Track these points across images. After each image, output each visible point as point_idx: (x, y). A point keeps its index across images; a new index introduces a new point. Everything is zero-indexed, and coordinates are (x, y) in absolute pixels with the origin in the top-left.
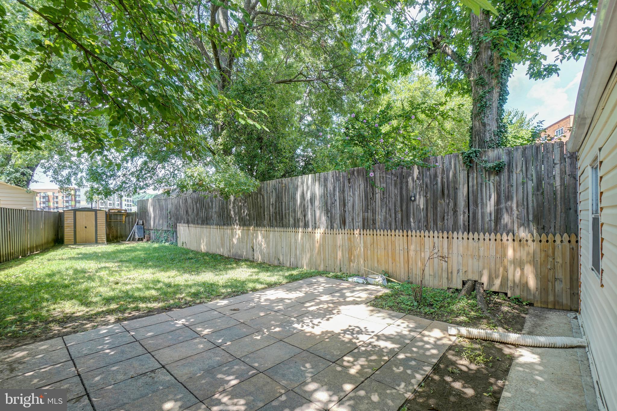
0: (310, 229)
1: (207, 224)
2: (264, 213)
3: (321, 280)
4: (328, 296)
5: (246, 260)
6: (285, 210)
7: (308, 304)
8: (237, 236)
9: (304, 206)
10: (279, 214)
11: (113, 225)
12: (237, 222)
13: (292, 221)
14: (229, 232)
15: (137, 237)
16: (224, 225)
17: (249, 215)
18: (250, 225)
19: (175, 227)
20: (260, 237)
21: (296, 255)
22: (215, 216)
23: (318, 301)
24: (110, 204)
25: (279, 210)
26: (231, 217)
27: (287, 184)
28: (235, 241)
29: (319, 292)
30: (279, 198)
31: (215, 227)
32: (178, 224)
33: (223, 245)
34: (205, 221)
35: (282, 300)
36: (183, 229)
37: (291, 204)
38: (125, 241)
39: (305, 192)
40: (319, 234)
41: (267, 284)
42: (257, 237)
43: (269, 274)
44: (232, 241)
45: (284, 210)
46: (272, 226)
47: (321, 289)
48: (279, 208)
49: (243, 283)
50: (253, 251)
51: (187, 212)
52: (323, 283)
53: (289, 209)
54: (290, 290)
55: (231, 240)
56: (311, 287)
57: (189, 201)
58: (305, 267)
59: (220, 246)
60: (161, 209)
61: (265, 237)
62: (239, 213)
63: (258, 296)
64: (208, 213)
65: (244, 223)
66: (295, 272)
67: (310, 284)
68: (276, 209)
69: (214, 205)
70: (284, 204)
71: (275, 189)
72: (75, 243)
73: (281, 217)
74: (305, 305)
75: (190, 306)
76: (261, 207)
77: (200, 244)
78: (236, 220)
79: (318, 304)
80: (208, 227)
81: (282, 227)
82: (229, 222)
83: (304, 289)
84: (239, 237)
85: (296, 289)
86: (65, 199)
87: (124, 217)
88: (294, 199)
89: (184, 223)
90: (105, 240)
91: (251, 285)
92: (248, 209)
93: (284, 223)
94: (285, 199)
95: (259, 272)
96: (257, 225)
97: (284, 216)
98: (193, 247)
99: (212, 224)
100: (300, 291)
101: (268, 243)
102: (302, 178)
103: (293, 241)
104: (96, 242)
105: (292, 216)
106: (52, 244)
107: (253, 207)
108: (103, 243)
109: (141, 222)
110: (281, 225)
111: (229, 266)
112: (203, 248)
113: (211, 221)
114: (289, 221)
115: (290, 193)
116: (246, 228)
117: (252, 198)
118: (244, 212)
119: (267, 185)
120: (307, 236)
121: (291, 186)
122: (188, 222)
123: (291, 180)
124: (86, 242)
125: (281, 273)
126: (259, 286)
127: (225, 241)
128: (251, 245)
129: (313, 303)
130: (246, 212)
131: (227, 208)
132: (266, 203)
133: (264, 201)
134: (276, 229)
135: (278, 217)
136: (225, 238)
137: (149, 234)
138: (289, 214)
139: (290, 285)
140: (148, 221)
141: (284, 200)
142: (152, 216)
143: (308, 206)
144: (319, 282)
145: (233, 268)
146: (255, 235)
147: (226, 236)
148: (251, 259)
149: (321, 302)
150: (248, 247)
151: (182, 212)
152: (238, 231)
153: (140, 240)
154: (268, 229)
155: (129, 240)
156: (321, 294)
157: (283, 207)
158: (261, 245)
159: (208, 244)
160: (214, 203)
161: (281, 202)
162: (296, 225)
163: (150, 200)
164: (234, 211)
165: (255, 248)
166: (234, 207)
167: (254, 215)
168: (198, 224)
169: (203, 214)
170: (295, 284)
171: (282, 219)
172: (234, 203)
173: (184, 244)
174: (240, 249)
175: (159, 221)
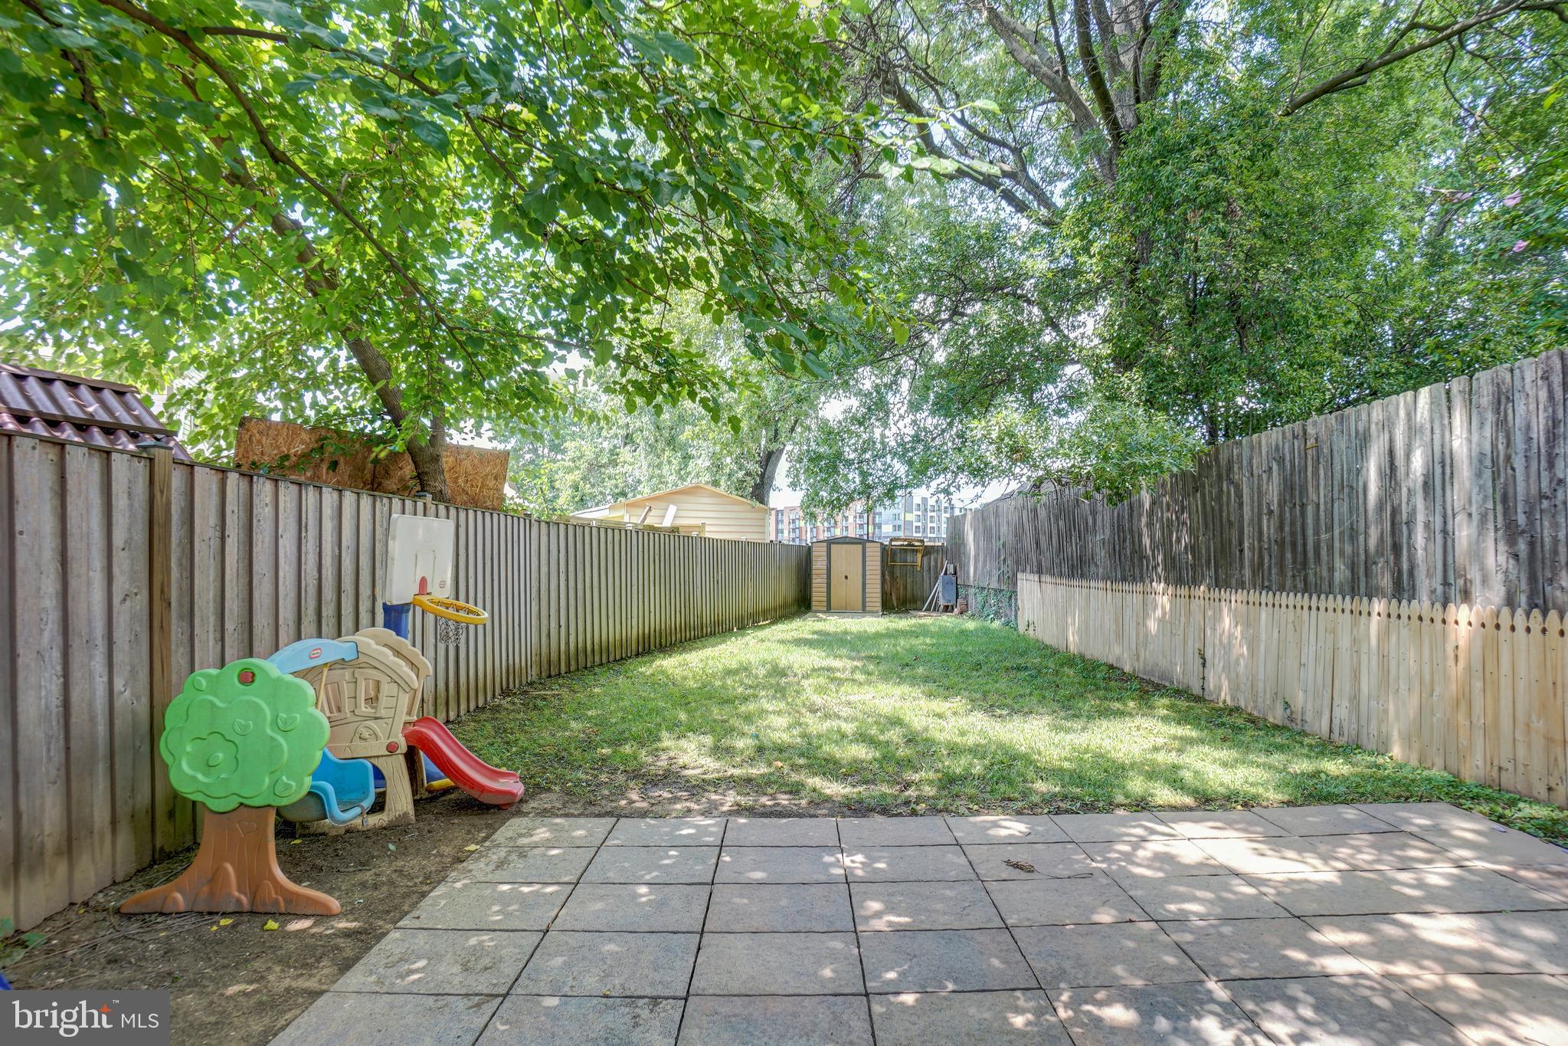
0: (1422, 604)
1: (1082, 576)
2: (1241, 543)
3: (1465, 827)
4: (1467, 922)
5: (1178, 693)
6: (1317, 533)
7: (1331, 936)
8: (1159, 613)
9: (1395, 512)
10: (1294, 544)
11: (898, 573)
12: (1160, 569)
13: (1341, 572)
14: (1137, 599)
15: (942, 603)
16: (1124, 579)
17: (1193, 548)
18: (1195, 582)
19: (1013, 582)
20: (1227, 621)
21: (1355, 698)
22: (1101, 554)
23: (1390, 930)
24: (932, 528)
25: (1293, 534)
26: (1142, 557)
27: (1323, 436)
28: (1152, 626)
29: (1421, 885)
30: (1293, 490)
31: (1101, 585)
32: (1019, 576)
33: (1120, 635)
34: (1077, 568)
35: (1215, 875)
36: (1028, 586)
37: (1341, 509)
38: (920, 610)
39: (1400, 461)
40: (1463, 627)
41: (1195, 792)
42: (1217, 618)
43: (1224, 754)
44: (1144, 625)
45: (1310, 532)
46: (1269, 588)
47: (1438, 875)
48: (1293, 523)
49: (1118, 771)
50: (1204, 665)
51: (1037, 543)
52: (1466, 844)
53: (1330, 529)
54: (1277, 839)
55: (1141, 623)
56: (1388, 849)
57: (1042, 513)
58: (1396, 751)
59: (1113, 637)
60: (988, 538)
61: (1248, 623)
62: (1165, 544)
63: (1139, 831)
64: (1084, 547)
65: (1180, 575)
66: (1335, 767)
67: (1390, 835)
68: (1281, 527)
69: (1099, 523)
70: (1310, 509)
71: (1281, 461)
72: (829, 609)
73: (1300, 558)
74: (1316, 937)
75: (914, 813)
76: (1230, 524)
77: (1065, 630)
78: (1155, 568)
79: (1386, 951)
80: (1084, 583)
81: (1305, 590)
82: (1137, 571)
83: (1344, 852)
84: (1164, 613)
85: (1307, 842)
86: (858, 521)
87: (919, 556)
88: (1353, 489)
89: (1032, 572)
90: (879, 604)
91: (1136, 785)
92: (1191, 532)
93: (1311, 578)
94: (1318, 494)
95: (1192, 742)
96: (1219, 583)
97: (1311, 554)
98: (1049, 637)
99: (1096, 578)
100: (1325, 858)
101: (1252, 643)
102: (1384, 408)
103: (1345, 642)
104: (864, 610)
105: (1342, 553)
106: (794, 608)
107: (1206, 525)
108: (872, 613)
109: (951, 570)
110: (1300, 585)
111: (1117, 705)
112: (1073, 641)
113: (1093, 568)
114: (1331, 570)
115: (1337, 468)
116: (1183, 591)
117: (1203, 496)
118: (1179, 540)
119: (1252, 448)
120: (1404, 632)
121: (1341, 444)
122: (1040, 572)
123: (1341, 420)
124: (845, 610)
125: (1277, 758)
126: (1164, 795)
127: (1126, 627)
128: (1197, 646)
129: (1358, 938)
130: (1185, 539)
131: (1131, 531)
132: (1246, 509)
133: (1241, 505)
134: (1283, 599)
135: (1289, 555)
136: (1126, 618)
137: (966, 597)
138: (1330, 548)
139: (1289, 816)
140: (964, 566)
141: (1312, 496)
142: (972, 553)
143: (1413, 513)
144: (1445, 833)
145: (1122, 714)
146: (1210, 613)
147: (1128, 612)
148: (1196, 690)
149: (1412, 948)
150: (1190, 651)
151: (1028, 541)
152: (1163, 597)
153: (947, 609)
154: (1254, 596)
155: (928, 610)
156: (1429, 902)
157: (1310, 521)
158: (1228, 648)
159: (1084, 631)
160: (1099, 518)
161: (1303, 506)
162: (1359, 586)
163: (969, 517)
164: (1152, 537)
165: (1209, 655)
166: (1150, 525)
167: (1208, 549)
168: (1061, 575)
169: (1072, 549)
170: (1315, 816)
171: (1305, 564)
172: (1151, 513)
173: (1031, 628)
174: (1164, 656)
175: (984, 565)
